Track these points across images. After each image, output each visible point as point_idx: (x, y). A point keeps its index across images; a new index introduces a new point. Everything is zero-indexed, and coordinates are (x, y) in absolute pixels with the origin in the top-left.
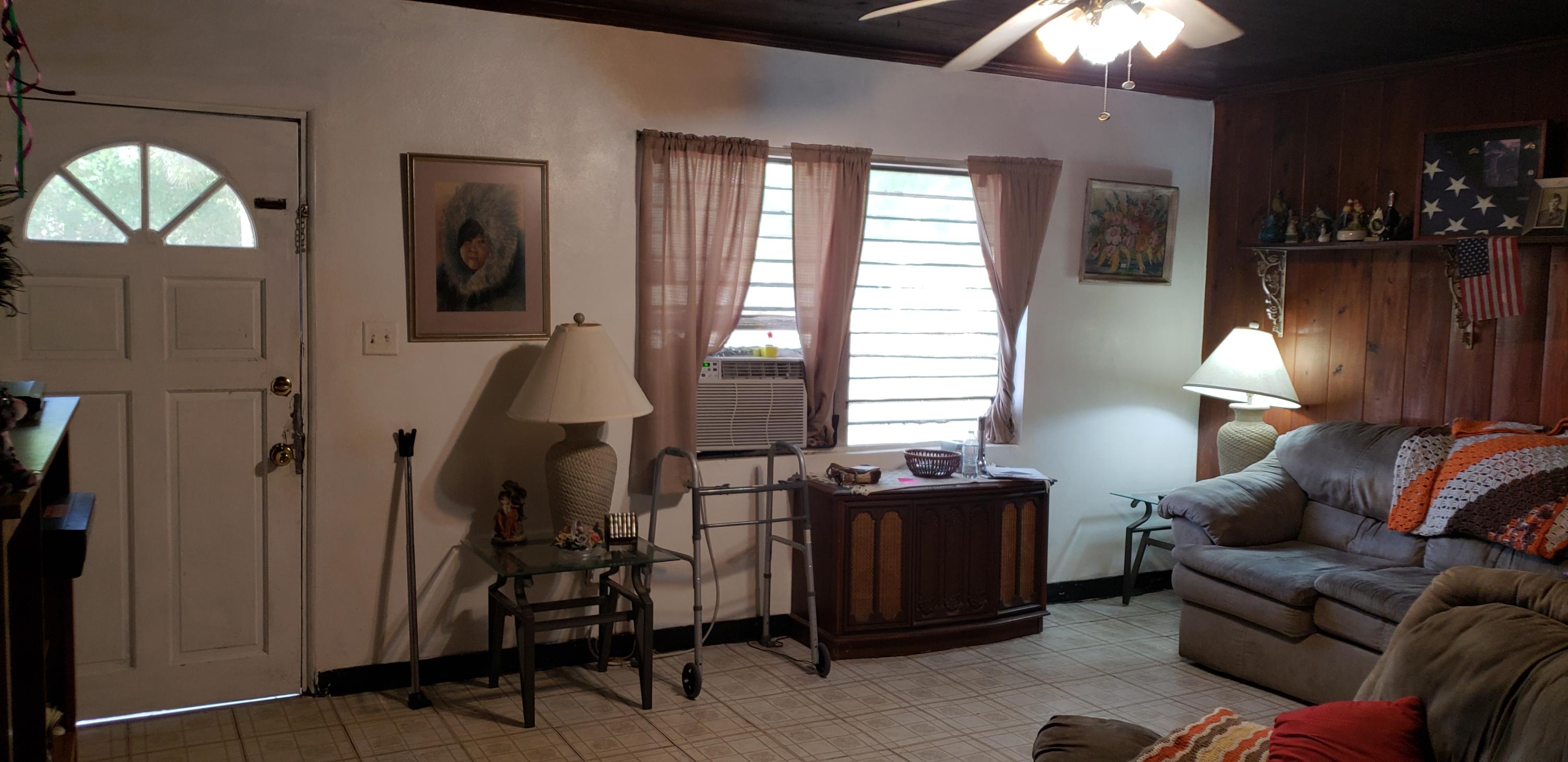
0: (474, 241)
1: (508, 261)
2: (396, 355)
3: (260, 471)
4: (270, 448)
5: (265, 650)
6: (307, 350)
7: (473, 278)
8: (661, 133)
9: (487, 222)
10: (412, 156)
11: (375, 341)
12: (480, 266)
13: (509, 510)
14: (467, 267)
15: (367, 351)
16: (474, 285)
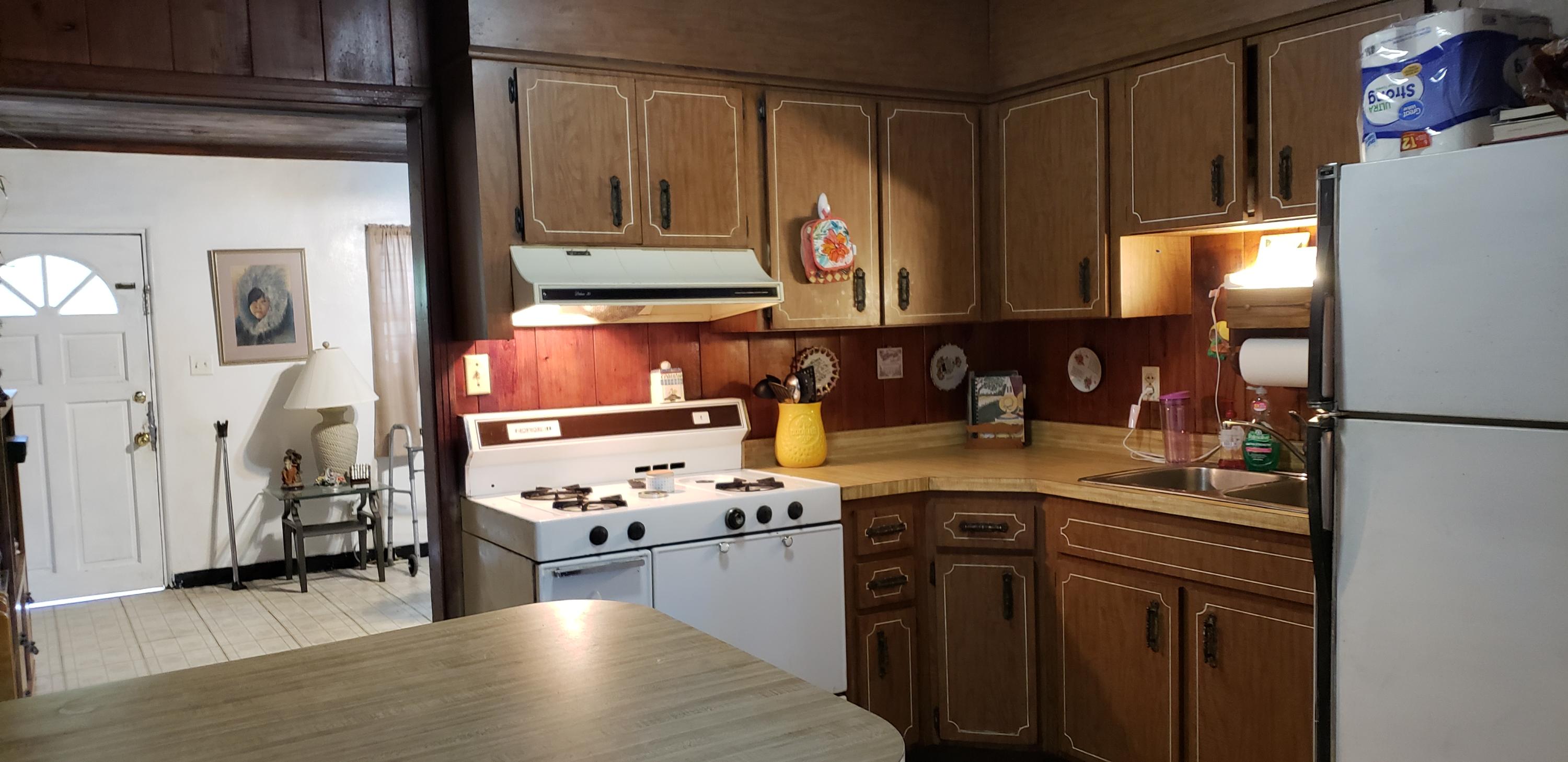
0: (259, 301)
1: (282, 311)
2: (212, 375)
3: (128, 450)
4: (134, 435)
5: (139, 561)
6: (154, 374)
7: (260, 324)
8: (380, 225)
9: (267, 289)
10: (214, 252)
11: (198, 366)
12: (264, 316)
13: (291, 467)
14: (256, 318)
15: (193, 372)
16: (261, 328)
